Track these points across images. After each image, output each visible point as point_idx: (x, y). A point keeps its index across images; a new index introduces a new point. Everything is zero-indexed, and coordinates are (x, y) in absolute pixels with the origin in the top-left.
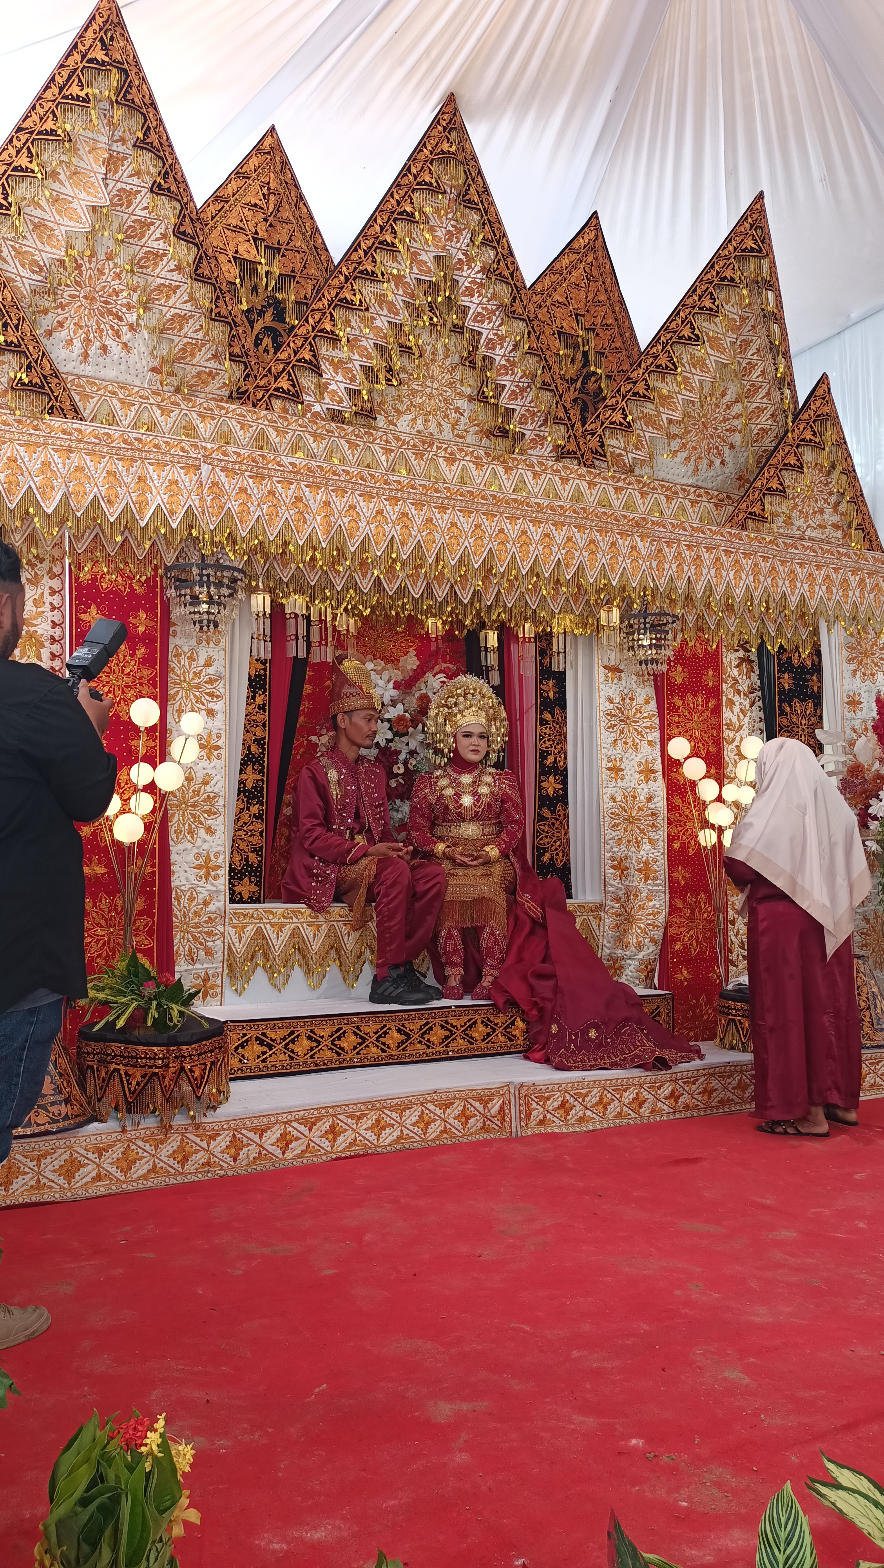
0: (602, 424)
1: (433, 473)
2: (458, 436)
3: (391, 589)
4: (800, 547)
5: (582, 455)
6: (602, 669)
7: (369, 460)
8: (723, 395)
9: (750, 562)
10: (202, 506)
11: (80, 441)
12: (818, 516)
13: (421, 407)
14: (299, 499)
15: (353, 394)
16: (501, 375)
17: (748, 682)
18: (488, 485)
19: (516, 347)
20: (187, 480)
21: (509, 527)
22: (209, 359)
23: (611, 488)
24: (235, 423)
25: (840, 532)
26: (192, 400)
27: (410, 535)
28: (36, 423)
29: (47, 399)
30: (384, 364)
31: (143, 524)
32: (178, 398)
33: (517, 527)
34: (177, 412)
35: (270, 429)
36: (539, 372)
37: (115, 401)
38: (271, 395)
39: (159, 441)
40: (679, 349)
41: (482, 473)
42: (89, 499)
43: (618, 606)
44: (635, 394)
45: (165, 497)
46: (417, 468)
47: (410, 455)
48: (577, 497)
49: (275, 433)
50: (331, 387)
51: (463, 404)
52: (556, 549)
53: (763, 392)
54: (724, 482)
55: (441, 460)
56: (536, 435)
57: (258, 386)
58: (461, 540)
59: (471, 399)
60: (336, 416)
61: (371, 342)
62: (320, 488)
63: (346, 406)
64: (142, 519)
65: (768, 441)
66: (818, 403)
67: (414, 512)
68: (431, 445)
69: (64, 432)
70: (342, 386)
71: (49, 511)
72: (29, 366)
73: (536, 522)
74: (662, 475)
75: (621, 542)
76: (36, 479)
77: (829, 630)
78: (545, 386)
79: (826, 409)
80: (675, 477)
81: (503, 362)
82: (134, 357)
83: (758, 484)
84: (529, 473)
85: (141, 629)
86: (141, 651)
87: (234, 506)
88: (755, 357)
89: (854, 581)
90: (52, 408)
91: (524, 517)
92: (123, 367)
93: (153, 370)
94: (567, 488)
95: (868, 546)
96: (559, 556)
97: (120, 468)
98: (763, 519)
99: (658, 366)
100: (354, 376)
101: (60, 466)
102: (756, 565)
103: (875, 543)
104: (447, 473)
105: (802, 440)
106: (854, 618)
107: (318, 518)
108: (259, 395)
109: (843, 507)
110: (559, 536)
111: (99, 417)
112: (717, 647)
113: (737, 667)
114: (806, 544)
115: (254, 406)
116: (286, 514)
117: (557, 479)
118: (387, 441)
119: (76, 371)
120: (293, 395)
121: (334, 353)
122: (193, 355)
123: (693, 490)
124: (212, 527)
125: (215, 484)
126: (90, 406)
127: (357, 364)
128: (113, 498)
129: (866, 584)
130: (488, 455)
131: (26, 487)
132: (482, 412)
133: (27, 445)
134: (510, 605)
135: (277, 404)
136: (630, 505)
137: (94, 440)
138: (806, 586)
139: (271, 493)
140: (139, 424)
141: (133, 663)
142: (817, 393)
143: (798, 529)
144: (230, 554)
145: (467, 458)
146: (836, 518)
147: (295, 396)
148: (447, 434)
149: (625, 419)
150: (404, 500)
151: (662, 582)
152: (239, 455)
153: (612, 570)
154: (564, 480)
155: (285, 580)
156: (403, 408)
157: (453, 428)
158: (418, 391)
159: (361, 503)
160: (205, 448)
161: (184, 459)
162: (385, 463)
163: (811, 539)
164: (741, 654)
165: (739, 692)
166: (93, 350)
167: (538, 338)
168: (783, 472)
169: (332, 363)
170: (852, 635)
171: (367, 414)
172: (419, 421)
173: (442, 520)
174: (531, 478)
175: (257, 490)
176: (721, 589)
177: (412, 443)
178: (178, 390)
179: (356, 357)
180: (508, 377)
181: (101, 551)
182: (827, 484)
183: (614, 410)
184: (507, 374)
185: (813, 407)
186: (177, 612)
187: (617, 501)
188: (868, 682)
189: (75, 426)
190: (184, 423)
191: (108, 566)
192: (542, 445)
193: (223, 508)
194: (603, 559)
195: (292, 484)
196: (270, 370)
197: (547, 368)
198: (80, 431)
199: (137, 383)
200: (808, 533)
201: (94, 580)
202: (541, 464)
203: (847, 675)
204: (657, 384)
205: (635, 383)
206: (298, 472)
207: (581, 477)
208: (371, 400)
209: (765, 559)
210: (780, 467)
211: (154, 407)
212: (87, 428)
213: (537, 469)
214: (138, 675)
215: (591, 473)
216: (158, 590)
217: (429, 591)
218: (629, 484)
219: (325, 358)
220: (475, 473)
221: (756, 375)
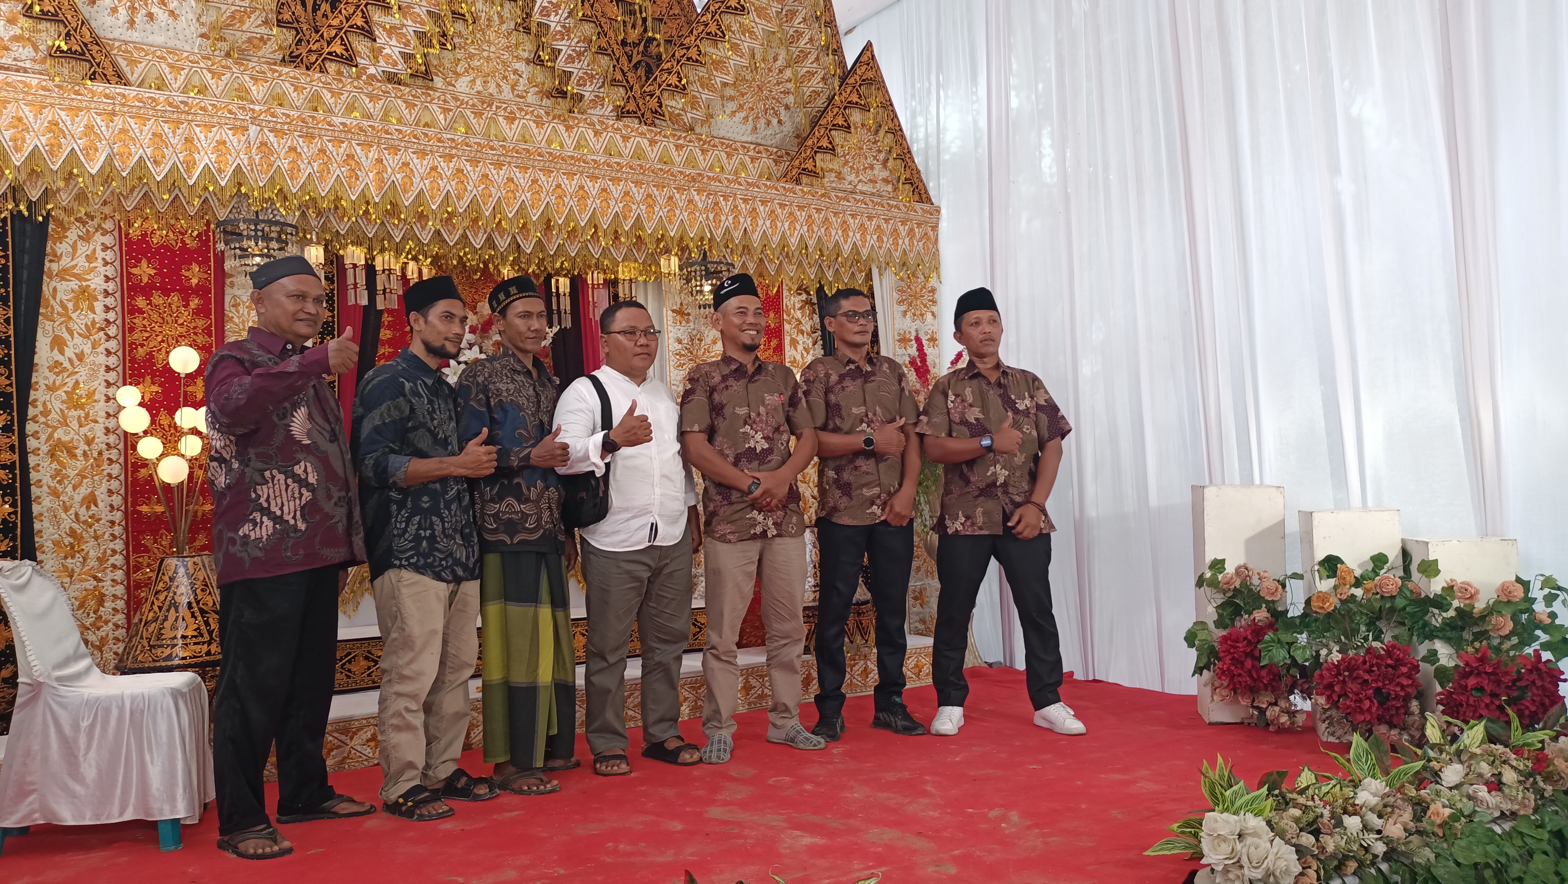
0: (660, 86)
1: (493, 132)
2: (518, 96)
3: (452, 239)
4: (852, 200)
5: (643, 115)
6: (670, 313)
7: (427, 119)
8: (775, 59)
9: (804, 214)
10: (251, 165)
11: (123, 105)
12: (869, 171)
13: (478, 69)
14: (350, 157)
15: (408, 57)
16: (557, 40)
17: (811, 322)
18: (549, 142)
19: (570, 13)
20: (234, 140)
21: (567, 182)
22: (260, 25)
23: (672, 146)
24: (288, 85)
25: (890, 186)
26: (243, 64)
27: (466, 190)
28: (77, 88)
29: (88, 66)
30: (438, 30)
31: (191, 182)
32: (229, 62)
33: (574, 182)
34: (229, 75)
35: (325, 91)
36: (594, 38)
37: (164, 66)
38: (325, 59)
39: (206, 103)
40: (727, 19)
41: (543, 132)
42: (135, 160)
43: (676, 254)
44: (688, 59)
45: (213, 157)
46: (477, 126)
47: (469, 113)
48: (639, 154)
49: (330, 95)
50: (385, 51)
51: (521, 66)
52: (612, 203)
53: (812, 58)
54: (783, 139)
55: (501, 119)
56: (596, 96)
57: (310, 51)
58: (518, 194)
59: (528, 62)
60: (392, 78)
61: (424, 9)
62: (372, 146)
63: (401, 67)
64: (190, 177)
65: (821, 102)
66: (863, 68)
67: (469, 169)
68: (490, 105)
69: (107, 96)
70: (396, 50)
71: (94, 172)
72: (68, 35)
73: (593, 178)
74: (722, 133)
75: (677, 196)
76: (79, 142)
77: (880, 274)
78: (601, 51)
79: (870, 74)
80: (735, 135)
81: (559, 28)
82: (182, 22)
83: (810, 143)
84: (590, 131)
85: (194, 281)
86: (195, 303)
87: (285, 164)
88: (802, 25)
89: (903, 230)
90: (94, 73)
91: (582, 173)
92: (171, 34)
93: (202, 36)
94: (629, 145)
95: (917, 199)
96: (616, 209)
97: (166, 130)
98: (813, 173)
99: (708, 34)
100: (409, 41)
101: (103, 129)
102: (810, 216)
103: (924, 196)
104: (508, 131)
105: (849, 102)
106: (904, 264)
107: (371, 175)
108: (313, 58)
109: (890, 164)
110: (616, 191)
111: (148, 81)
112: (778, 291)
113: (800, 309)
114: (858, 197)
115: (308, 69)
116: (337, 171)
117: (618, 136)
118: (445, 101)
119: (123, 38)
120: (347, 59)
121: (388, 19)
122: (242, 22)
123: (752, 147)
124: (261, 185)
125: (264, 144)
126: (138, 71)
127: (411, 29)
128: (159, 158)
129: (915, 234)
130: (547, 114)
131: (69, 149)
132: (540, 75)
133: (69, 109)
134: (573, 255)
135: (332, 67)
136: (690, 161)
137: (137, 104)
138: (858, 236)
139: (322, 151)
140: (189, 87)
141: (186, 313)
142: (862, 59)
143: (850, 183)
144: (282, 210)
145: (528, 117)
146: (885, 174)
147: (349, 59)
148: (507, 94)
149: (680, 81)
150: (459, 157)
151: (719, 234)
152: (288, 116)
153: (670, 222)
154: (626, 139)
155: (342, 233)
156: (460, 69)
157: (513, 89)
158: (475, 54)
159: (415, 161)
160: (253, 110)
161: (232, 121)
162: (443, 122)
163: (862, 193)
164: (804, 297)
165: (802, 332)
166: (139, 18)
167: (592, 6)
168: (833, 133)
169: (384, 28)
170: (902, 279)
171: (425, 75)
172: (478, 82)
173: (498, 176)
174: (592, 136)
175: (307, 150)
176: (776, 239)
177: (471, 102)
178: (228, 55)
179: (410, 23)
180: (564, 42)
181: (150, 208)
182: (875, 142)
183: (670, 73)
184: (563, 39)
185: (858, 72)
186: (229, 264)
187: (677, 157)
188: (918, 322)
189: (118, 91)
190: (236, 86)
191: (158, 222)
192: (603, 105)
193: (272, 166)
194: (660, 212)
195: (343, 142)
196: (322, 36)
197: (602, 34)
198: (124, 96)
199: (188, 48)
200: (860, 187)
201: (144, 235)
202: (602, 123)
203: (898, 315)
204: (708, 49)
205: (688, 48)
206: (349, 131)
207: (642, 134)
208: (426, 64)
209: (818, 211)
210: (830, 127)
211: (205, 71)
212: (131, 92)
213: (598, 127)
214: (193, 324)
215: (652, 131)
216: (211, 244)
217: (490, 242)
218: (690, 141)
219: (381, 26)
220: (536, 131)
221: (804, 42)
